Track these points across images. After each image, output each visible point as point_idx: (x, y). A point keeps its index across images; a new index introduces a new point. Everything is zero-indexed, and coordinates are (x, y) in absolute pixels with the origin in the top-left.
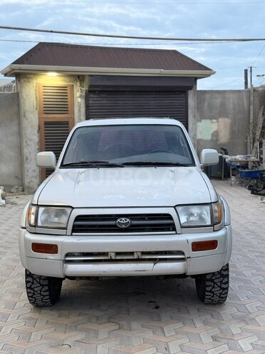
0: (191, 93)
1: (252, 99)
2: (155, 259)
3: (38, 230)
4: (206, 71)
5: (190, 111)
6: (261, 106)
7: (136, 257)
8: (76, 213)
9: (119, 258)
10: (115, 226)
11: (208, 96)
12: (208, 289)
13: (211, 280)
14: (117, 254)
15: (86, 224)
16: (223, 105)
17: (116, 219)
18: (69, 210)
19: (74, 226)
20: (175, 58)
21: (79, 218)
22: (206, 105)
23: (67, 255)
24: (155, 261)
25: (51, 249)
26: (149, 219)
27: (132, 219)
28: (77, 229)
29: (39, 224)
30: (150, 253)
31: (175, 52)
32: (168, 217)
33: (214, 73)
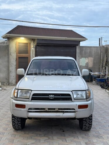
0: (77, 47)
1: (102, 50)
2: (64, 112)
3: (18, 99)
4: (84, 39)
5: (77, 54)
6: (105, 53)
7: (56, 110)
8: (33, 93)
9: (49, 110)
10: (48, 98)
11: (84, 48)
12: (84, 124)
13: (85, 121)
14: (49, 109)
15: (37, 97)
16: (90, 52)
17: (49, 96)
18: (30, 91)
19: (32, 98)
20: (71, 33)
21: (34, 95)
22: (84, 52)
23: (29, 109)
24: (63, 112)
25: (23, 106)
26: (62, 96)
27: (55, 96)
28: (33, 99)
29: (18, 97)
30: (61, 109)
31: (72, 31)
32: (69, 95)
33: (87, 39)
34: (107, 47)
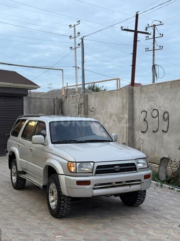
0: (25, 98)
1: (56, 103)
2: (130, 184)
3: (77, 174)
5: (24, 109)
7: (124, 184)
8: (97, 165)
10: (114, 170)
11: (33, 100)
14: (116, 183)
15: (103, 169)
16: (41, 106)
17: (114, 167)
18: (92, 164)
19: (96, 171)
21: (98, 167)
22: (32, 105)
23: (95, 185)
24: (130, 185)
25: (87, 183)
26: (126, 166)
27: (120, 166)
28: (98, 172)
29: (78, 171)
31: (15, 73)
32: (133, 164)
33: (39, 87)
34: (62, 99)
